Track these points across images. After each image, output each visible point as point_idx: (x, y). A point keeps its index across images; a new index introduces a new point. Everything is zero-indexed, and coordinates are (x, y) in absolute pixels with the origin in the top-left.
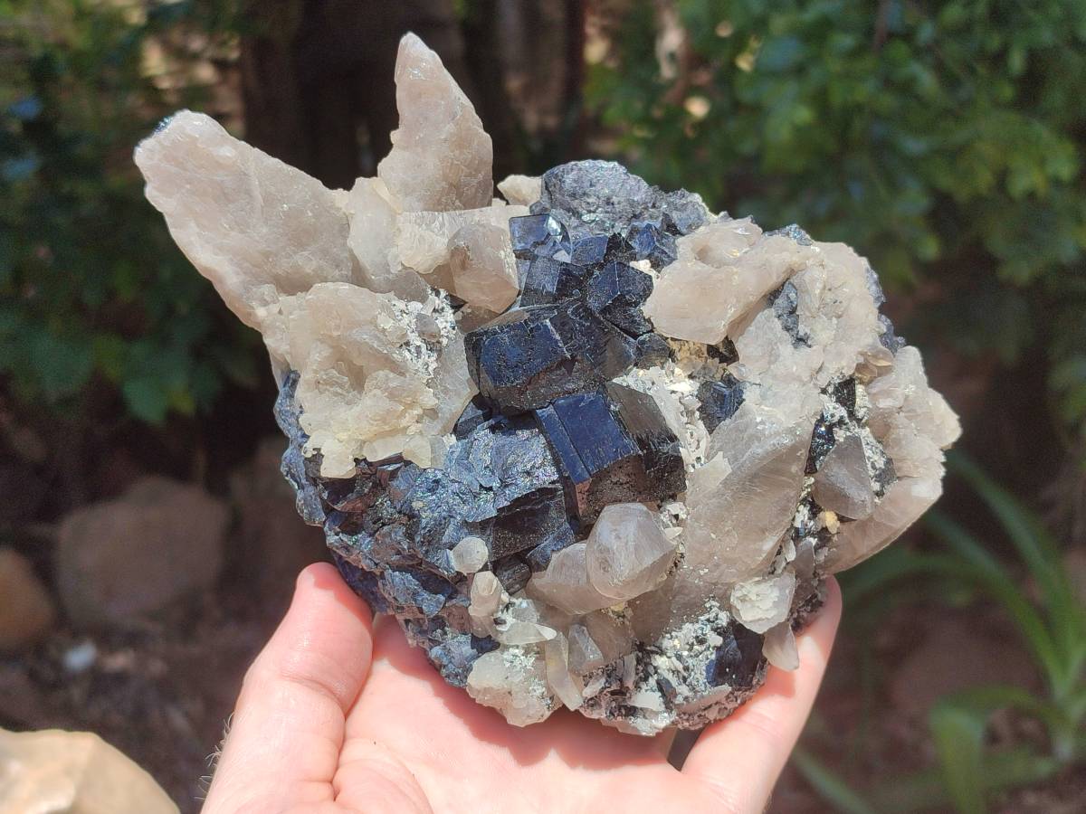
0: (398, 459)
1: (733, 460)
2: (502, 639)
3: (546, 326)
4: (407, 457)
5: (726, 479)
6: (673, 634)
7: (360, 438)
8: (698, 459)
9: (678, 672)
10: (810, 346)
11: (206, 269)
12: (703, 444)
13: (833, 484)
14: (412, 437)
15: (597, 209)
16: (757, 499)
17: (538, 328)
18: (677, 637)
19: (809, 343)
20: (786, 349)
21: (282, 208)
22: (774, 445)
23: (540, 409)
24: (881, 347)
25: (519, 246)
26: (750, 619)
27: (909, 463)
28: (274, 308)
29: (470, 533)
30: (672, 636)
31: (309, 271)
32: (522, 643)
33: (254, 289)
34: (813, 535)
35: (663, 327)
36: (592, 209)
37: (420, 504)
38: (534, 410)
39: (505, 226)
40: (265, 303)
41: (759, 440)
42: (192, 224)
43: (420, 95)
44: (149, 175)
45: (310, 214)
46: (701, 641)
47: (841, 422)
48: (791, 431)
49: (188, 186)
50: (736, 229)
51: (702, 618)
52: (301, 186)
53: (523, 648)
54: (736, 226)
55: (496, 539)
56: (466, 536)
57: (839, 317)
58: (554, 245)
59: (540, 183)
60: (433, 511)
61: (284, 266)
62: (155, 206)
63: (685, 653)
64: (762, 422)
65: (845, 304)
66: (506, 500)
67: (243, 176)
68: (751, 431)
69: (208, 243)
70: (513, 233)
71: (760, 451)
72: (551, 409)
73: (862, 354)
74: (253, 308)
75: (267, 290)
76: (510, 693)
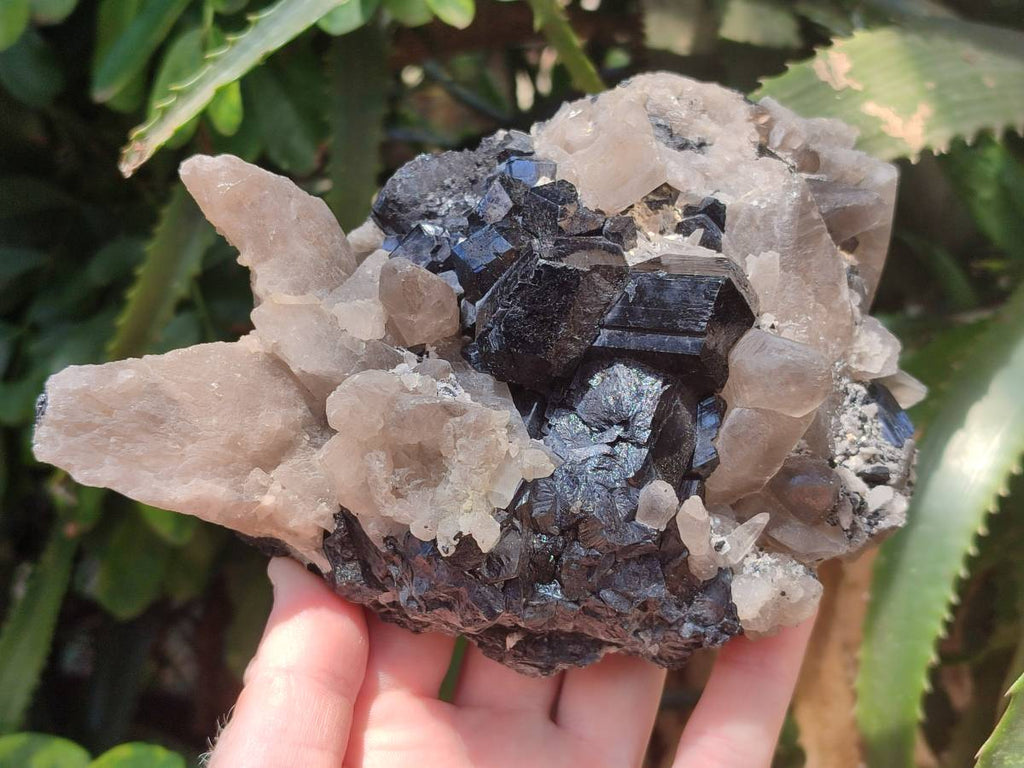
0: (524, 486)
2: (733, 561)
3: (544, 265)
4: (530, 479)
5: (781, 263)
6: (841, 433)
7: (481, 494)
9: (874, 456)
10: (710, 145)
11: (189, 503)
13: (844, 208)
14: (520, 455)
15: (441, 200)
16: (812, 260)
17: (538, 273)
18: (845, 433)
19: (708, 142)
20: (700, 159)
21: (213, 387)
22: (790, 205)
23: (595, 341)
24: (752, 107)
25: (423, 265)
26: (880, 367)
27: (850, 172)
28: (276, 487)
29: (640, 487)
30: (841, 436)
31: (280, 426)
32: (749, 549)
33: (244, 485)
35: (612, 206)
36: (438, 203)
37: (579, 503)
38: (591, 346)
40: (264, 490)
41: (774, 213)
42: (143, 473)
43: (240, 204)
44: (67, 461)
45: (239, 375)
46: (863, 419)
49: (112, 440)
50: (568, 115)
51: (846, 403)
52: (212, 357)
53: (753, 552)
54: (564, 115)
55: (663, 473)
56: (638, 492)
57: (704, 111)
58: (449, 241)
59: (374, 224)
60: (594, 499)
61: (255, 442)
62: (95, 485)
63: (864, 439)
64: (761, 201)
65: (700, 98)
66: (645, 430)
67: (154, 390)
68: (758, 216)
69: (171, 478)
71: (785, 218)
72: (605, 333)
73: (748, 121)
74: (259, 502)
75: (257, 475)
76: (783, 594)
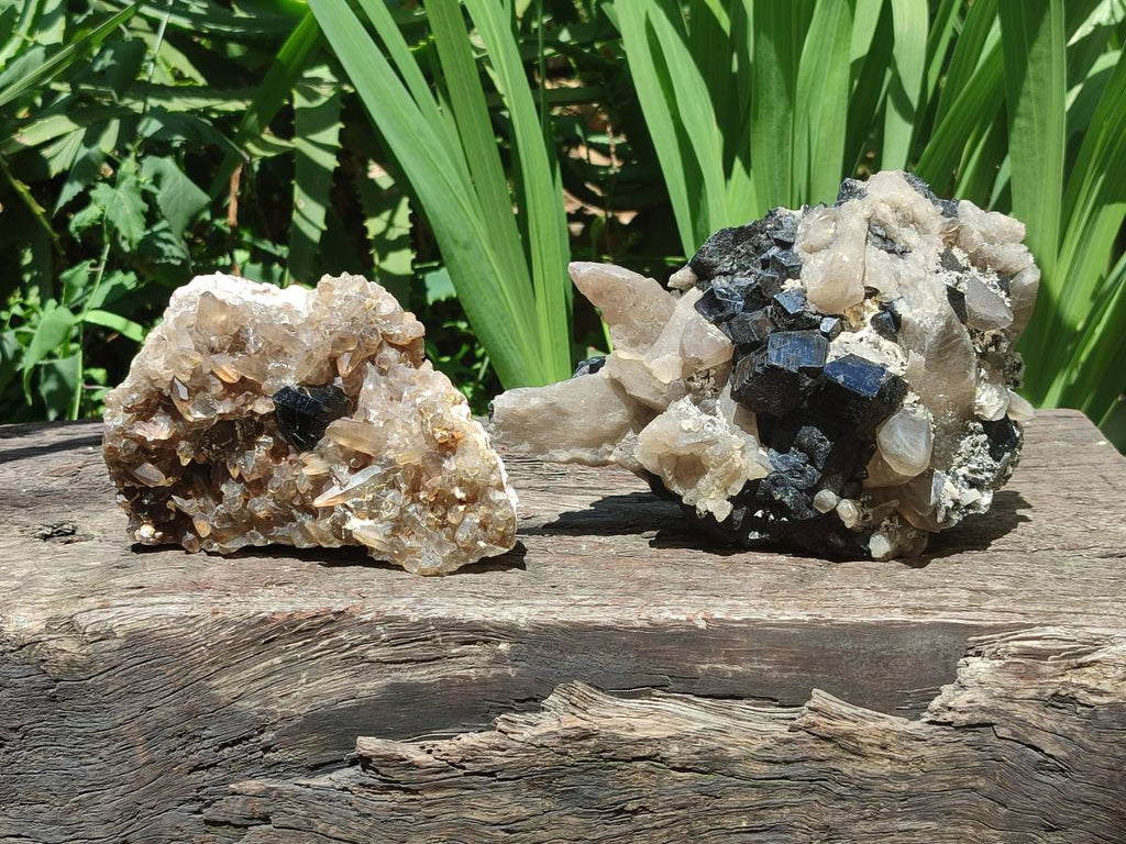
0: (749, 483)
1: (921, 351)
4: (752, 479)
5: (926, 364)
8: (902, 364)
9: (976, 469)
10: (911, 252)
12: (898, 352)
14: (747, 467)
15: (733, 261)
16: (949, 360)
18: (961, 453)
19: (909, 250)
20: (900, 265)
21: (582, 403)
22: (936, 331)
24: (948, 220)
25: (712, 318)
26: (993, 415)
28: (617, 451)
33: (599, 451)
34: (991, 346)
36: (731, 263)
37: (779, 496)
39: (694, 313)
41: (927, 333)
45: (597, 394)
46: (976, 445)
47: (959, 279)
48: (939, 317)
52: (582, 385)
54: (814, 212)
55: (833, 485)
57: (913, 222)
61: (605, 429)
63: (973, 458)
64: (921, 322)
65: (910, 212)
68: (918, 331)
70: (703, 314)
71: (932, 339)
73: (941, 233)
75: (606, 446)
